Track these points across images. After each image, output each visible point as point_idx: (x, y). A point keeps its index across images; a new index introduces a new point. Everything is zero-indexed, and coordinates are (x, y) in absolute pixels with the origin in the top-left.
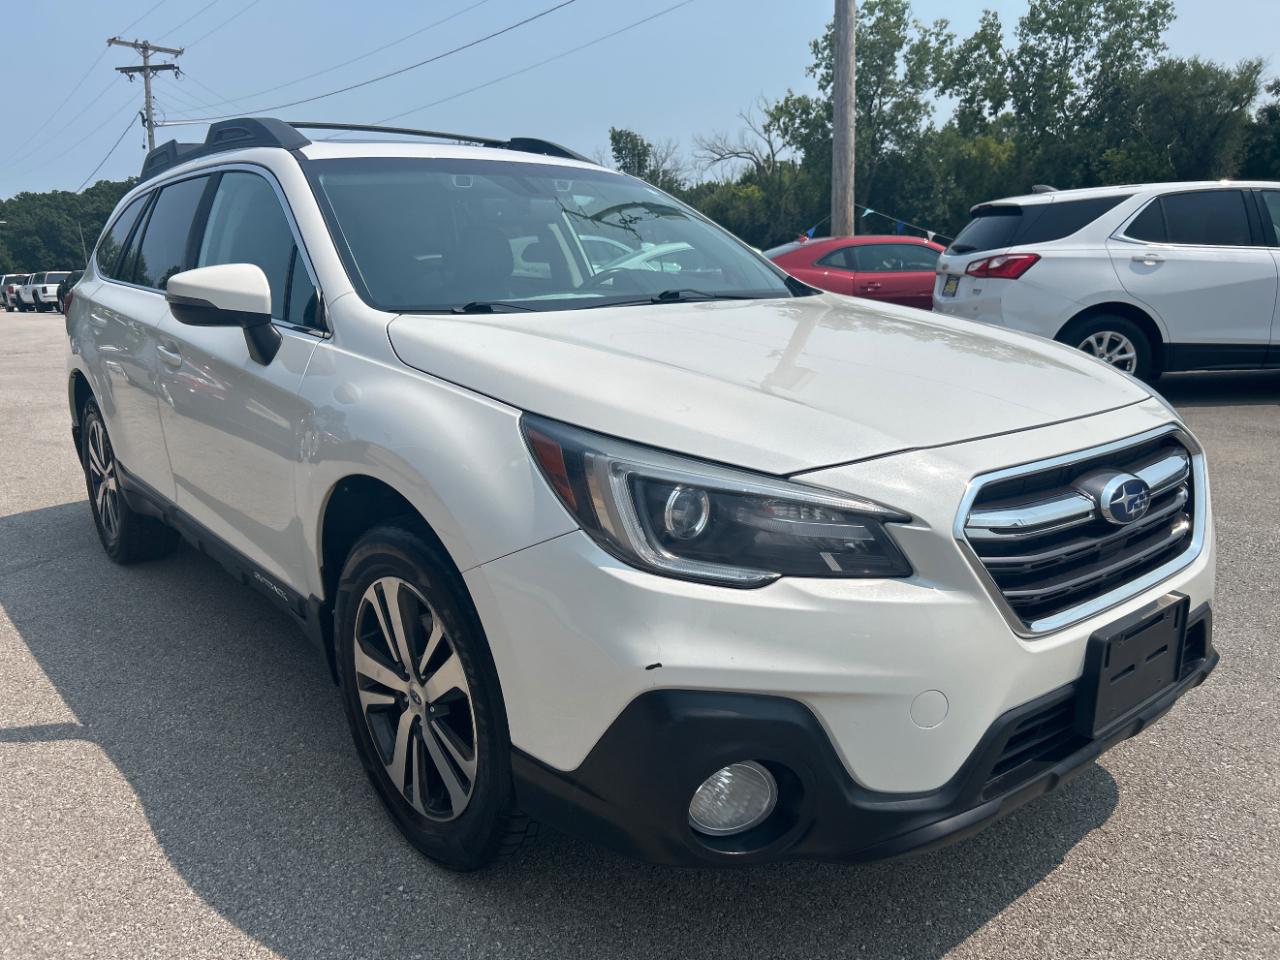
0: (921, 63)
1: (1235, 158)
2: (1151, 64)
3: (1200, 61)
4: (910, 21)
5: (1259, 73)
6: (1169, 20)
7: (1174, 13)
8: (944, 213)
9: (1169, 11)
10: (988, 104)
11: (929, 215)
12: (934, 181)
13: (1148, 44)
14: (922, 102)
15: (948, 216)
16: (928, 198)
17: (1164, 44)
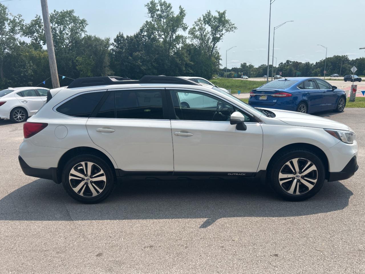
0: (14, 27)
1: (108, 61)
2: (83, 35)
3: (96, 36)
4: (9, 13)
5: (109, 41)
6: (87, 25)
7: (88, 23)
8: (31, 72)
9: (86, 22)
10: (42, 42)
11: (27, 73)
12: (25, 63)
13: (82, 30)
14: (16, 38)
15: (33, 74)
16: (24, 68)
17: (86, 31)
